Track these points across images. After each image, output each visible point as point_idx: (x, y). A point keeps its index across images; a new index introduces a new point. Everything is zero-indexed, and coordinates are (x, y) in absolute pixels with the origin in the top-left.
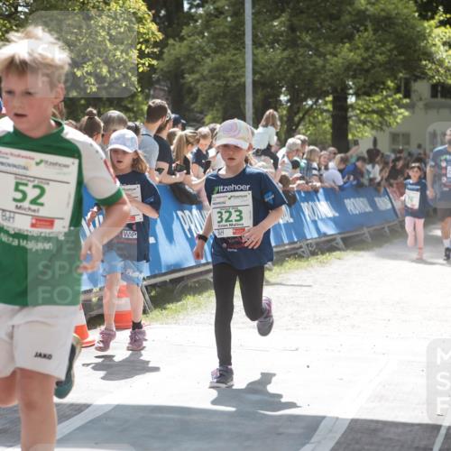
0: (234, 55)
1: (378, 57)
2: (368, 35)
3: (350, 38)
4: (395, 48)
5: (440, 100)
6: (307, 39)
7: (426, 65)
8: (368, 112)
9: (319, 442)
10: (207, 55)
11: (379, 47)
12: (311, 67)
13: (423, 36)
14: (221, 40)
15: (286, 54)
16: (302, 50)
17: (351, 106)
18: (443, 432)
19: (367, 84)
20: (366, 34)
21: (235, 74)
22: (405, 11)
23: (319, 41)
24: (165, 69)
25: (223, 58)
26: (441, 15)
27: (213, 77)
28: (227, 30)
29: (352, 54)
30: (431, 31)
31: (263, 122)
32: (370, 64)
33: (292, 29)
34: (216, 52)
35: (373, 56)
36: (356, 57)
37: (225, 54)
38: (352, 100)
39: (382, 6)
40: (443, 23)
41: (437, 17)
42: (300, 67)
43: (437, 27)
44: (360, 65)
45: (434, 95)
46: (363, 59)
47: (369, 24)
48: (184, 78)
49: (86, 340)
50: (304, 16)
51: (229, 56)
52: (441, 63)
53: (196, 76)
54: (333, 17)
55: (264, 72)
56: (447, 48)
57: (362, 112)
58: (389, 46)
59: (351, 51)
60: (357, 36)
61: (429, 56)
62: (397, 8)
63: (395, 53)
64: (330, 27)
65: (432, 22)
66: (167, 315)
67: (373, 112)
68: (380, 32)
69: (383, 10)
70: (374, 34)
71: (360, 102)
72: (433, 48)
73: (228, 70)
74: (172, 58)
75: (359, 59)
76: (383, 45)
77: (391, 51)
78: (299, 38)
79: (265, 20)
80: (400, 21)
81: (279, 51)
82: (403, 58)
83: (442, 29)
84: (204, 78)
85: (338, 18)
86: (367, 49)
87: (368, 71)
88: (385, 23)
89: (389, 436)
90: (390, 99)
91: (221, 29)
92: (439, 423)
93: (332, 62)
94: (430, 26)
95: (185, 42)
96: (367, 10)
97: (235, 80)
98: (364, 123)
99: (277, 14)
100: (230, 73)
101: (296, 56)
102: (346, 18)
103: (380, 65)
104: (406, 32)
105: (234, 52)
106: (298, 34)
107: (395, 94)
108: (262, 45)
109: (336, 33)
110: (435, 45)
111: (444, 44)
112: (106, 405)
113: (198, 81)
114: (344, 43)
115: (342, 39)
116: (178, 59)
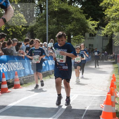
0: (45, 27)
1: (77, 27)
2: (75, 22)
3: (71, 23)
4: (81, 25)
5: (91, 37)
6: (61, 23)
7: (87, 29)
8: (75, 40)
9: (58, 114)
10: (39, 27)
11: (77, 25)
12: (62, 30)
13: (87, 23)
14: (42, 23)
15: (56, 26)
16: (60, 26)
17: (72, 38)
18: (86, 111)
19: (74, 33)
20: (74, 22)
21: (45, 31)
22: (83, 17)
23: (64, 24)
24: (29, 30)
25: (42, 27)
26: (91, 18)
27: (40, 32)
28: (43, 21)
29: (71, 27)
30: (89, 22)
31: (50, 42)
32: (75, 29)
33: (58, 21)
34: (40, 26)
35: (76, 27)
36: (72, 27)
37: (42, 26)
38: (72, 37)
39: (78, 16)
40: (91, 20)
41: (90, 19)
42: (59, 29)
43: (90, 21)
44: (73, 29)
45: (90, 36)
46: (73, 28)
47: (74, 20)
48: (33, 32)
49: (8, 91)
50: (61, 18)
51: (44, 27)
52: (91, 29)
53: (36, 31)
54: (67, 19)
55: (51, 30)
56: (92, 26)
57: (74, 40)
58: (79, 25)
59: (71, 26)
60: (72, 23)
61: (88, 28)
62: (81, 17)
63: (80, 27)
64: (66, 21)
65: (89, 20)
66: (27, 85)
67: (77, 39)
68: (77, 22)
69: (78, 17)
70: (76, 22)
71: (74, 37)
72: (89, 26)
73: (43, 30)
74: (31, 27)
75: (72, 28)
76: (78, 25)
77: (80, 26)
78: (59, 23)
79: (52, 19)
80: (82, 20)
81: (55, 26)
82: (82, 28)
83: (91, 21)
84: (38, 32)
85: (68, 19)
86: (74, 26)
87: (74, 30)
88: (78, 20)
89: (74, 112)
90: (80, 37)
91: (42, 21)
92: (85, 109)
93: (67, 28)
94: (88, 21)
95: (34, 24)
96: (74, 17)
97: (45, 32)
98: (75, 42)
99: (54, 18)
100: (44, 31)
101: (58, 27)
102: (70, 19)
103: (77, 29)
104: (83, 22)
105: (44, 26)
106: (59, 22)
107: (82, 36)
108: (51, 24)
109: (67, 22)
110: (89, 25)
111: (91, 25)
112: (11, 106)
113: (36, 32)
114: (69, 24)
115: (69, 23)
116: (32, 27)
